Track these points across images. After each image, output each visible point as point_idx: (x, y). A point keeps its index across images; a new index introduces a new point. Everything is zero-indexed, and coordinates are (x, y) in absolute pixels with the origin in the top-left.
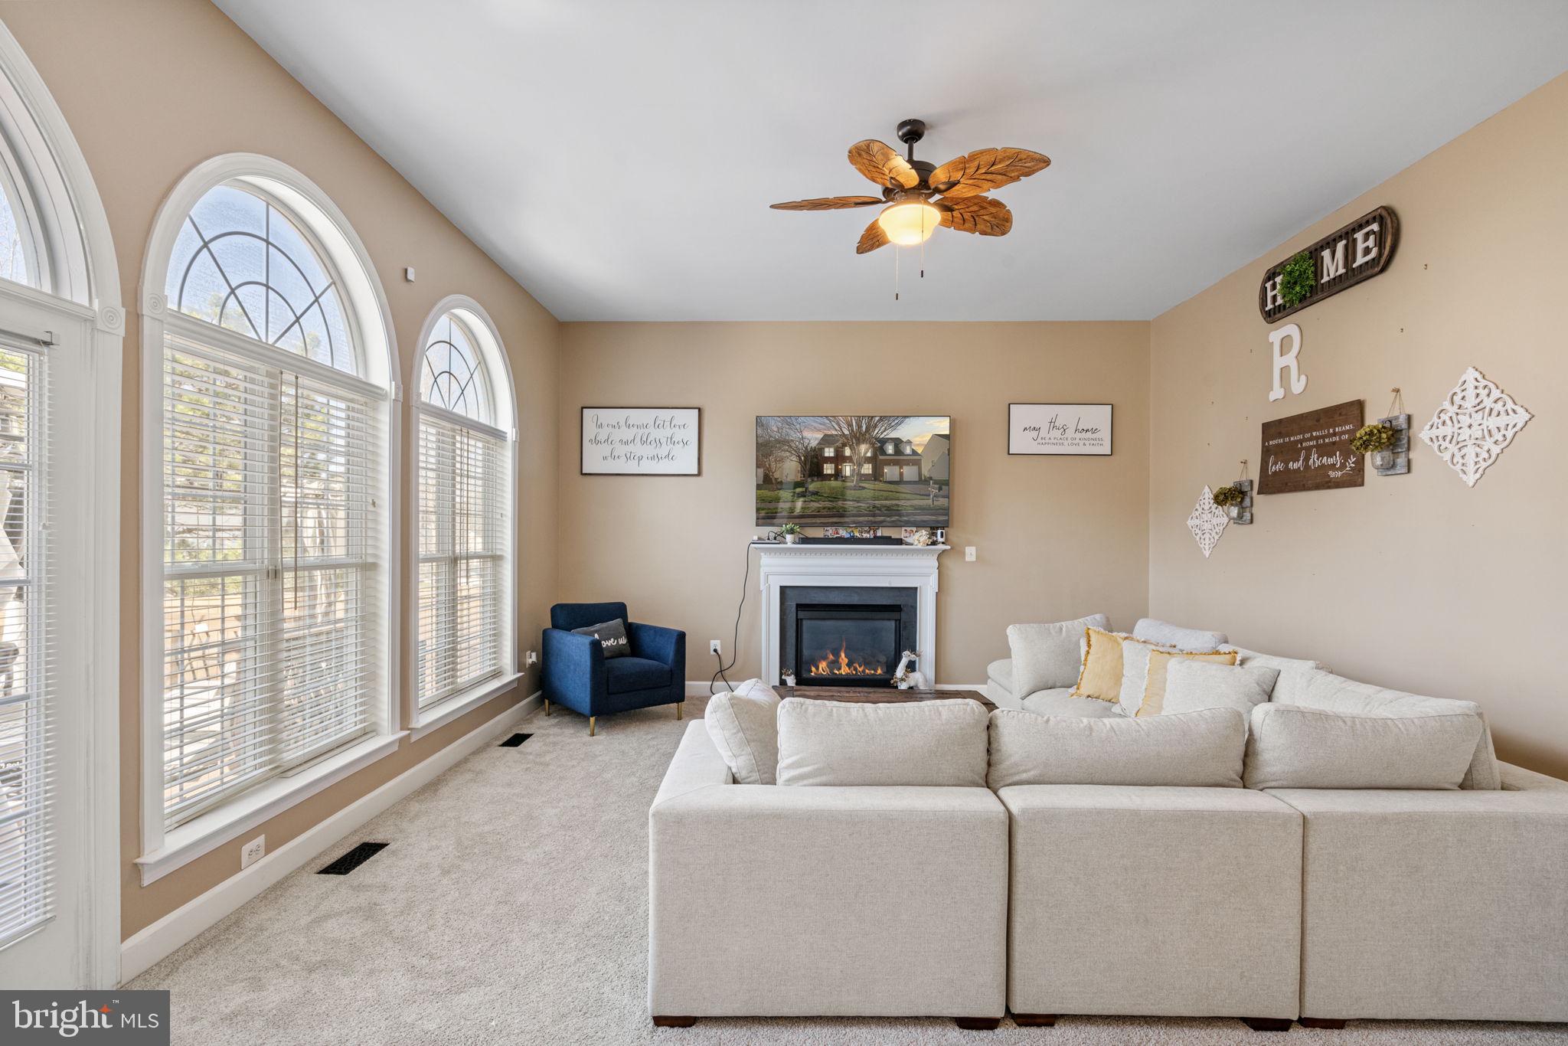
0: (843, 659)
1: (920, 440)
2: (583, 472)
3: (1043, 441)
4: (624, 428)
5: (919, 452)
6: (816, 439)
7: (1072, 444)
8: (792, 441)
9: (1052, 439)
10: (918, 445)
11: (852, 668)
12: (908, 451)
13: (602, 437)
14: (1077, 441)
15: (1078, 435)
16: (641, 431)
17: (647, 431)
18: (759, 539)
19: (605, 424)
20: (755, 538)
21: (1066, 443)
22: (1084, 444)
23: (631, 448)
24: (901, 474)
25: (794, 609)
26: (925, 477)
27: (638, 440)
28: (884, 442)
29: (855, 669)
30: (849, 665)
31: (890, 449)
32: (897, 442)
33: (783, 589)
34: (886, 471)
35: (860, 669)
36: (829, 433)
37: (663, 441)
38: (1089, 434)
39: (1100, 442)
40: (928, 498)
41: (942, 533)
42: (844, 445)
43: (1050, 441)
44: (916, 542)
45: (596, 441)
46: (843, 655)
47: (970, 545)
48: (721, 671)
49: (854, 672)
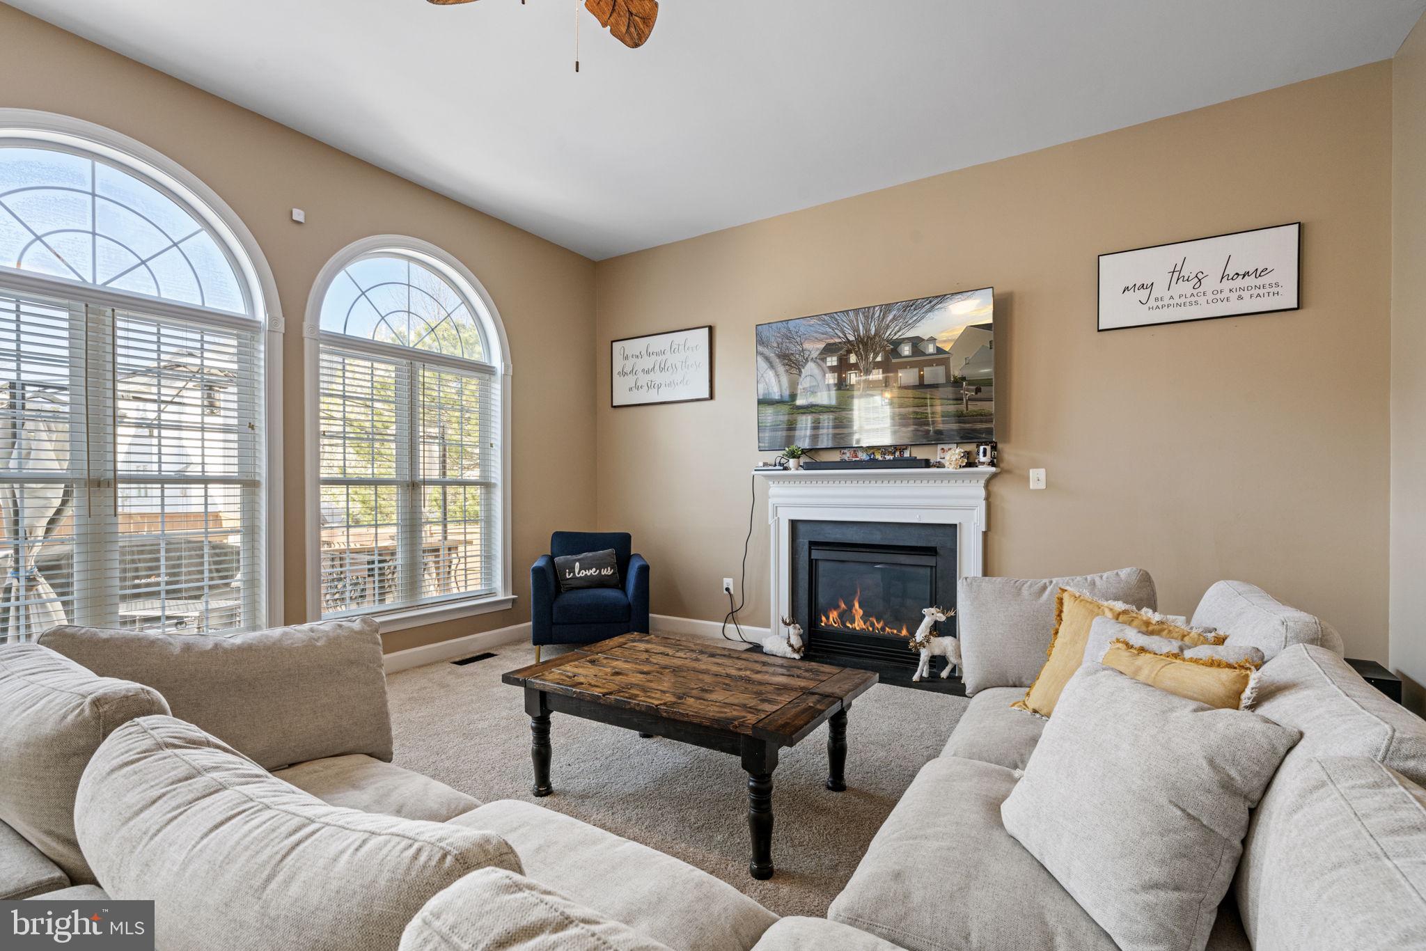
0: (858, 611)
1: (947, 334)
2: (614, 404)
3: (1160, 303)
4: (645, 357)
5: (947, 349)
6: (818, 349)
7: (1215, 301)
8: (792, 354)
9: (1176, 297)
10: (945, 341)
11: (868, 623)
12: (931, 349)
13: (628, 369)
14: (1226, 294)
15: (1227, 284)
16: (659, 358)
17: (663, 357)
18: (765, 464)
19: (630, 355)
20: (761, 464)
21: (1202, 300)
22: (1240, 298)
23: (651, 376)
24: (921, 377)
25: (806, 547)
26: (955, 377)
27: (657, 367)
28: (897, 343)
29: (872, 625)
30: (865, 618)
31: (906, 350)
32: (916, 342)
33: (794, 524)
34: (900, 375)
35: (879, 626)
36: (832, 341)
37: (679, 365)
38: (1250, 281)
39: (1276, 290)
40: (959, 402)
41: (985, 450)
42: (849, 352)
43: (1171, 302)
44: (947, 464)
45: (624, 374)
46: (857, 605)
47: (1036, 465)
48: (732, 613)
49: (871, 629)
